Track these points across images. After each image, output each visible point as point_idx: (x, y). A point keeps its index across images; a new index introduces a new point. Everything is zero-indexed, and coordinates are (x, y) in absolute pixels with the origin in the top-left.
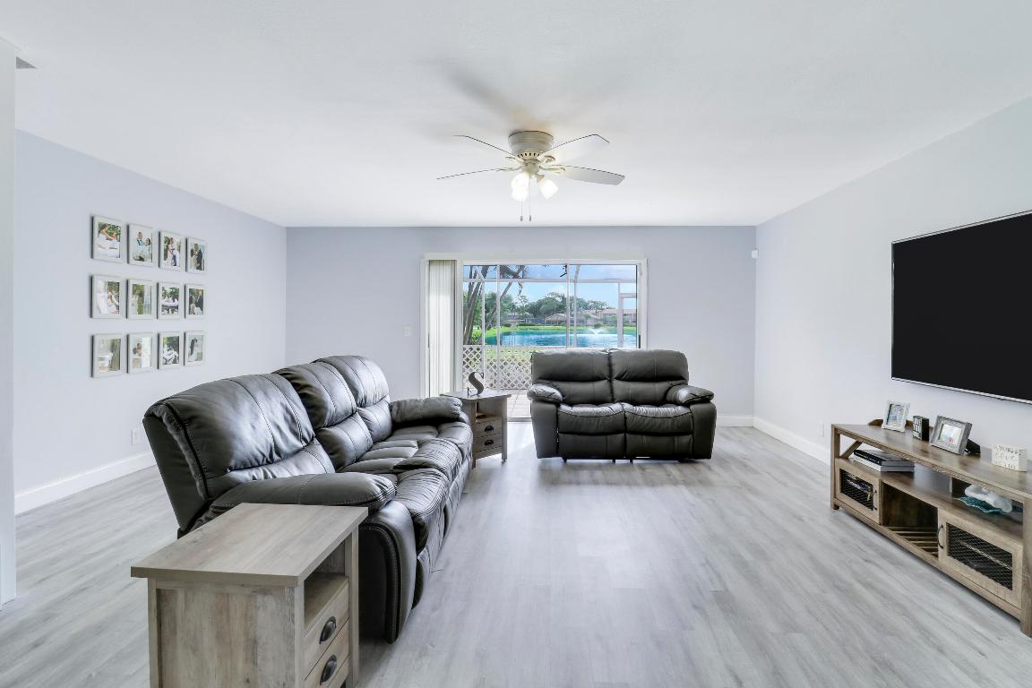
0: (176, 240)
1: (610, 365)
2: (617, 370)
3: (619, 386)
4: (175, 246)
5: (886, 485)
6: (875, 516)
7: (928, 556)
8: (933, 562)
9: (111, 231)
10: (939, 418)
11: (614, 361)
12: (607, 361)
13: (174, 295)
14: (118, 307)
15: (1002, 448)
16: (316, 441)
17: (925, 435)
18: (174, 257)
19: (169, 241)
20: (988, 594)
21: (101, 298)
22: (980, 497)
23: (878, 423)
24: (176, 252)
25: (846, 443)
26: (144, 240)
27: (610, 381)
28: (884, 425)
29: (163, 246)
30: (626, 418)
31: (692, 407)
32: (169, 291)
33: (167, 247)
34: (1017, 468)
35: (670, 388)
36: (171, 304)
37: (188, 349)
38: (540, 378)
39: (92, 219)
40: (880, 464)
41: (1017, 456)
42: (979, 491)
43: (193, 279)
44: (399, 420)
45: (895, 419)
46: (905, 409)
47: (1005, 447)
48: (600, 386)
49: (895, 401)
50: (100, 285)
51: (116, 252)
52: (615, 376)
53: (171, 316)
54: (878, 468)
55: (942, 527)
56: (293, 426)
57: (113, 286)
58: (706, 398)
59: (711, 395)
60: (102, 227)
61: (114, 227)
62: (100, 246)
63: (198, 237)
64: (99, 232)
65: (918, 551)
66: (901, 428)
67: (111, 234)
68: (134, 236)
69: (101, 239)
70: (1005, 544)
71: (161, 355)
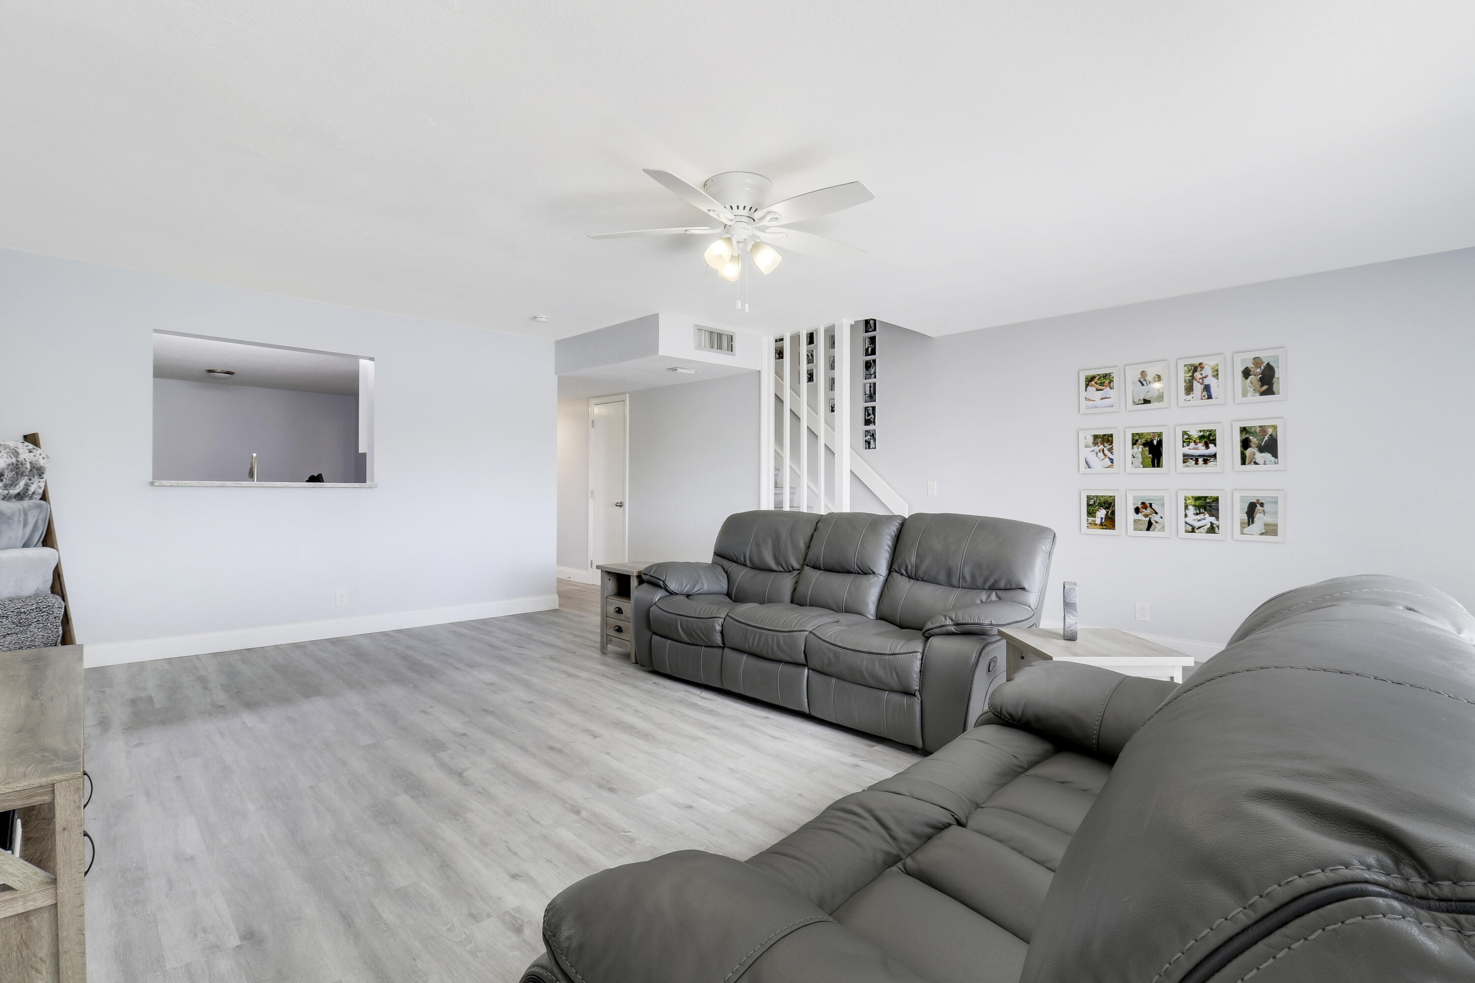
4: (1209, 371)
9: (1100, 380)
13: (1209, 439)
14: (1112, 461)
18: (1208, 387)
19: (1196, 368)
21: (1089, 453)
24: (1212, 380)
26: (1151, 378)
29: (1183, 378)
32: (1195, 433)
33: (1192, 376)
36: (1202, 451)
37: (1241, 516)
39: (1077, 375)
43: (1251, 411)
50: (1087, 439)
51: (1108, 401)
53: (1201, 468)
57: (1105, 439)
60: (1090, 380)
61: (1105, 376)
62: (1088, 400)
63: (1257, 345)
64: (1087, 386)
67: (1102, 384)
68: (1134, 376)
69: (1090, 393)
71: (1182, 520)
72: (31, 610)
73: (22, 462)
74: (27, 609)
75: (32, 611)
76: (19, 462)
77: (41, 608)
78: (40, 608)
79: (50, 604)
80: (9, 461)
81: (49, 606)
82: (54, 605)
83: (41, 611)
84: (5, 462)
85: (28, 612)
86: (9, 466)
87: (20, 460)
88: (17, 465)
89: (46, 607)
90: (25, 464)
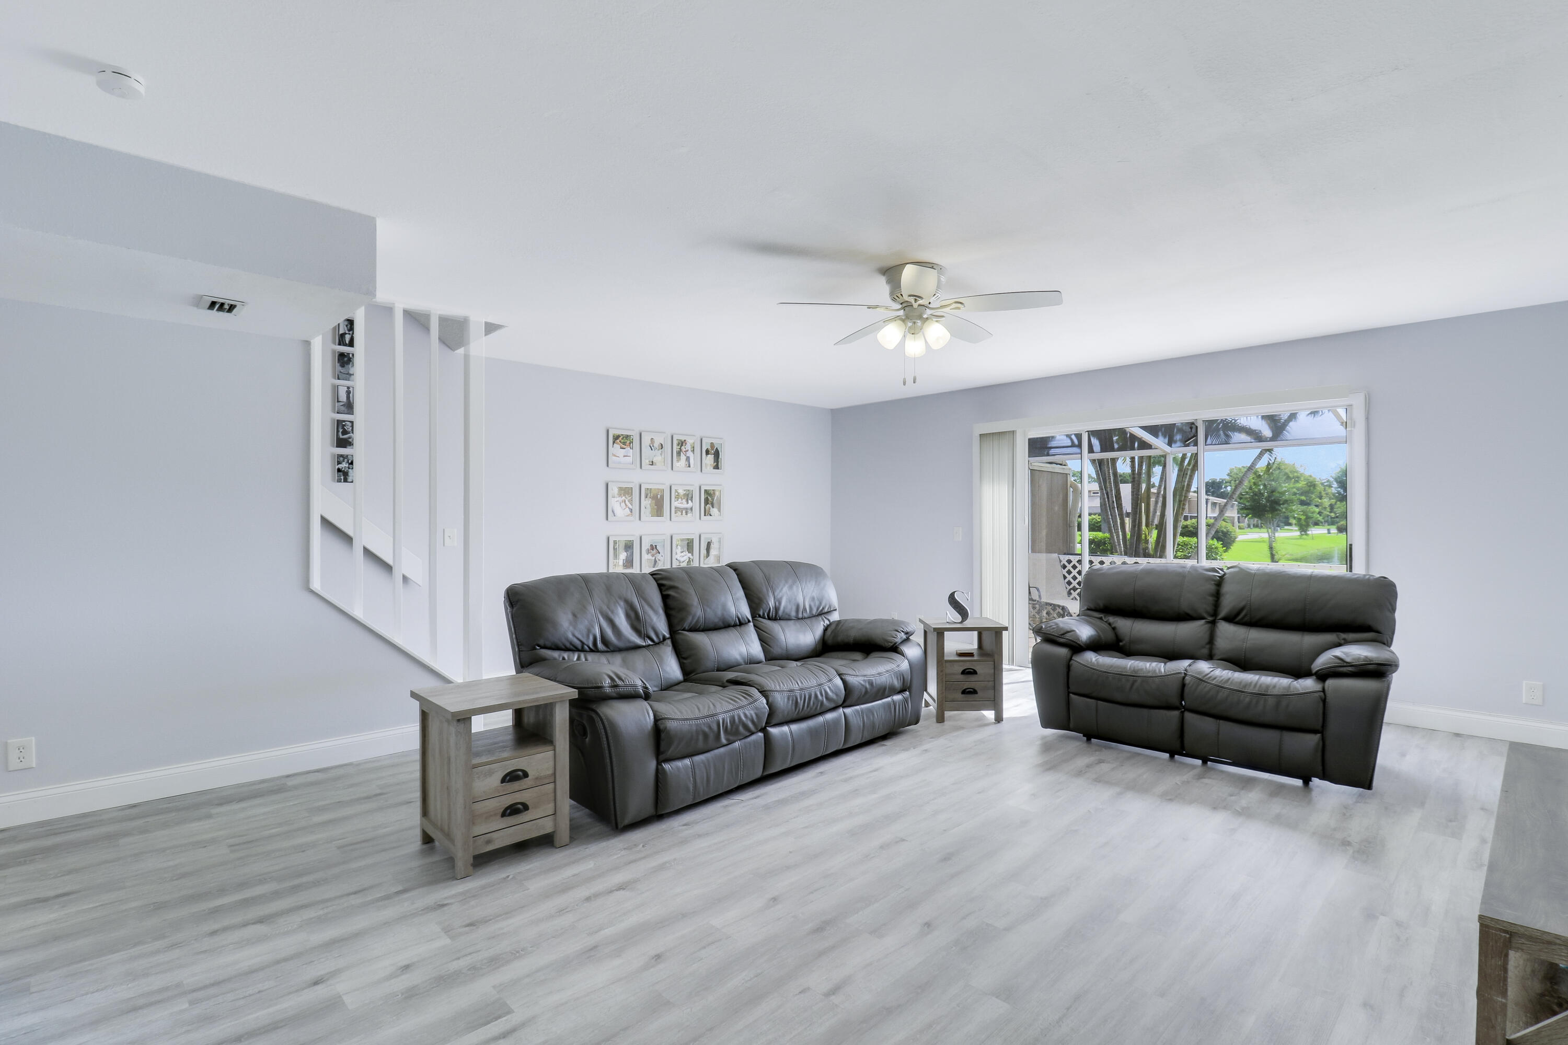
0: (690, 441)
1: (1217, 595)
2: (1228, 604)
3: (1228, 633)
4: (688, 447)
9: (623, 440)
11: (1227, 587)
12: (1212, 588)
13: (688, 496)
14: (631, 510)
16: (669, 642)
18: (688, 459)
19: (682, 443)
21: (615, 503)
24: (690, 454)
26: (656, 445)
27: (1213, 623)
29: (676, 448)
30: (1183, 685)
31: (1330, 683)
32: (681, 492)
33: (680, 449)
36: (685, 505)
37: (704, 552)
39: (608, 431)
43: (709, 479)
44: (830, 642)
48: (1189, 631)
50: (613, 490)
51: (629, 459)
52: (1223, 613)
53: (684, 517)
56: (636, 623)
57: (626, 492)
60: (616, 438)
61: (627, 437)
62: (615, 456)
63: (712, 434)
64: (614, 442)
67: (624, 443)
68: (646, 441)
69: (616, 449)
71: (674, 557)
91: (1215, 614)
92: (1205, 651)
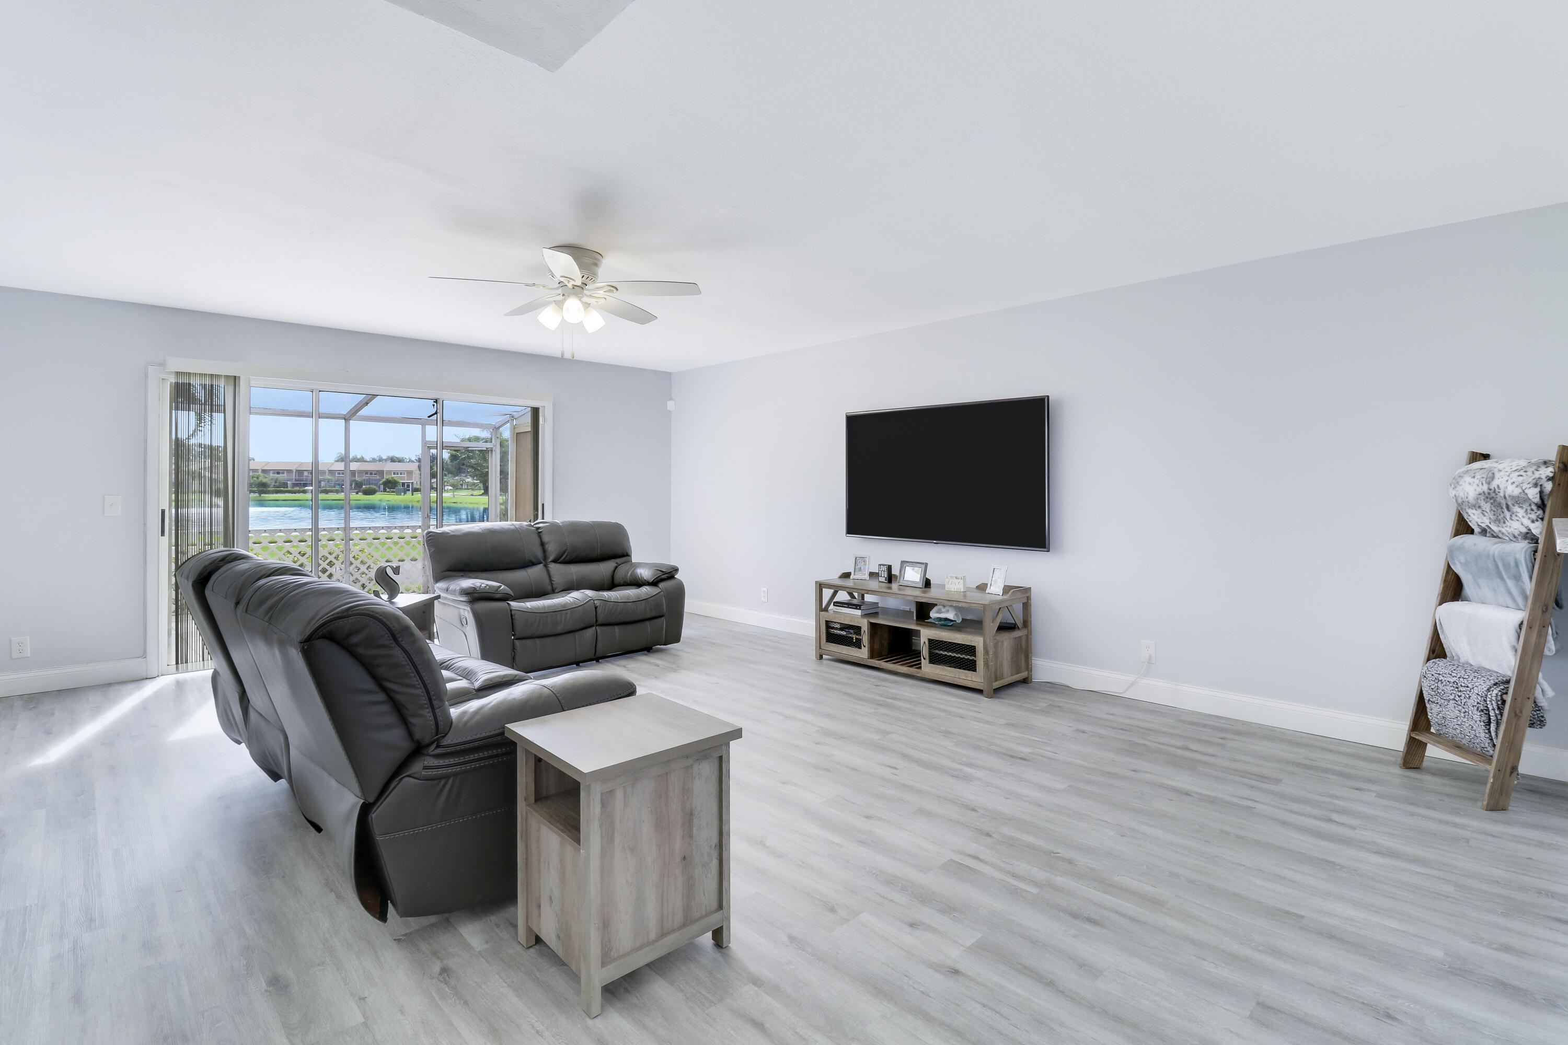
1: (542, 544)
2: (552, 550)
3: (560, 572)
5: (871, 623)
6: (863, 653)
7: (913, 671)
8: (918, 673)
10: (903, 562)
11: (546, 538)
12: (537, 539)
15: (952, 577)
17: (890, 578)
20: (961, 681)
22: (943, 616)
23: (846, 575)
25: (827, 593)
27: (546, 565)
28: (852, 577)
30: (593, 608)
31: (661, 585)
34: (962, 590)
35: (616, 568)
38: (448, 570)
40: (860, 609)
41: (962, 581)
42: (939, 612)
45: (860, 569)
46: (867, 560)
47: (954, 576)
48: (535, 573)
49: (859, 554)
52: (551, 558)
54: (858, 613)
55: (925, 643)
58: (668, 575)
59: (676, 570)
65: (904, 669)
66: (867, 577)
70: (971, 641)
72: (1448, 681)
73: (1495, 490)
74: (1445, 679)
75: (1448, 683)
76: (1490, 490)
77: (1459, 684)
78: (1457, 684)
79: (1469, 685)
80: (1479, 490)
81: (1468, 687)
82: (1473, 688)
83: (1457, 688)
84: (1475, 490)
85: (1444, 683)
86: (1481, 496)
87: (1492, 487)
88: (1489, 494)
89: (1464, 687)
90: (1499, 492)
91: (545, 558)
92: (549, 588)
